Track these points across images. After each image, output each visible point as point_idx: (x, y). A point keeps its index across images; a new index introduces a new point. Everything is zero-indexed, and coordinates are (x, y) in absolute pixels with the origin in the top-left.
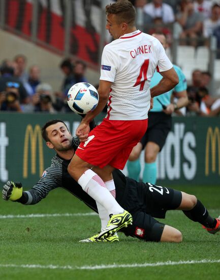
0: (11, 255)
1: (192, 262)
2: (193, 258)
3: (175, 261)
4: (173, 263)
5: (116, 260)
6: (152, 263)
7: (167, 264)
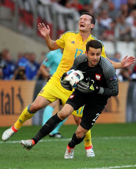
0: (25, 163)
1: (129, 166)
2: (130, 164)
3: (119, 166)
4: (119, 167)
5: (86, 166)
6: (107, 167)
7: (115, 167)
